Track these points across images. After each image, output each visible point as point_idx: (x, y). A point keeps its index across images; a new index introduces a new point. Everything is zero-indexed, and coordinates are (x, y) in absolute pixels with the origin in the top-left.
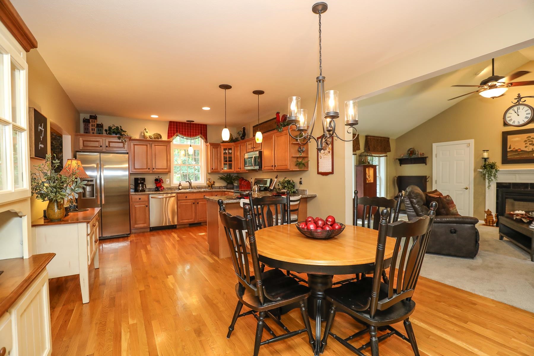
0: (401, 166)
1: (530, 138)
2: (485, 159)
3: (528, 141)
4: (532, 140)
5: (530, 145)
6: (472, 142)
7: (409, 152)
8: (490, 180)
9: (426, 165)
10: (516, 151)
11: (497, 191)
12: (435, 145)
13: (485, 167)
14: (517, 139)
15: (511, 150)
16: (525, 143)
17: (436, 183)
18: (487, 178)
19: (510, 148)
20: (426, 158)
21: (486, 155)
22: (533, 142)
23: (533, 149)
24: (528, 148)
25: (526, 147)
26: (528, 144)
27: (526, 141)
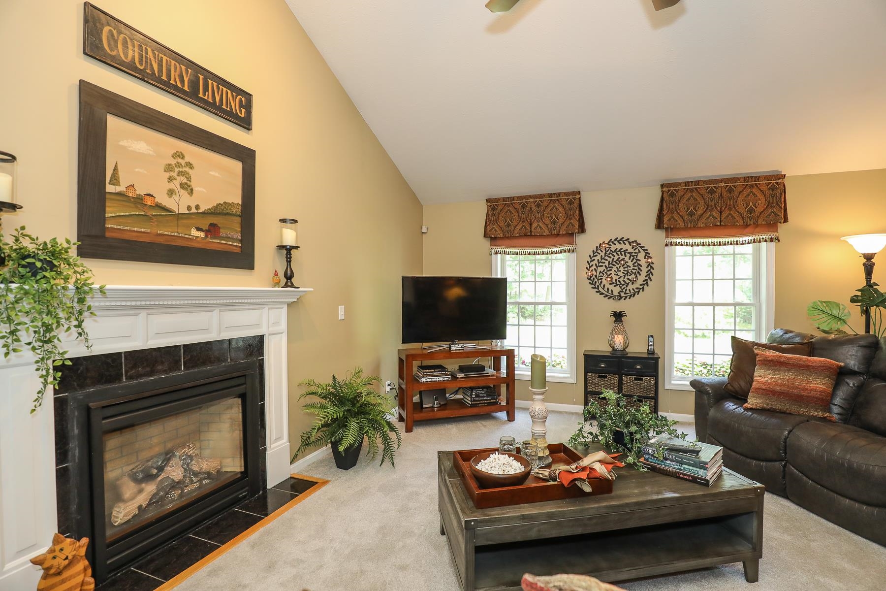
1: (182, 162)
3: (177, 170)
4: (187, 169)
5: (182, 191)
10: (138, 201)
11: (60, 406)
15: (118, 189)
16: (167, 175)
19: (115, 180)
22: (189, 179)
23: (189, 208)
24: (176, 197)
25: (171, 193)
26: (177, 183)
27: (169, 168)
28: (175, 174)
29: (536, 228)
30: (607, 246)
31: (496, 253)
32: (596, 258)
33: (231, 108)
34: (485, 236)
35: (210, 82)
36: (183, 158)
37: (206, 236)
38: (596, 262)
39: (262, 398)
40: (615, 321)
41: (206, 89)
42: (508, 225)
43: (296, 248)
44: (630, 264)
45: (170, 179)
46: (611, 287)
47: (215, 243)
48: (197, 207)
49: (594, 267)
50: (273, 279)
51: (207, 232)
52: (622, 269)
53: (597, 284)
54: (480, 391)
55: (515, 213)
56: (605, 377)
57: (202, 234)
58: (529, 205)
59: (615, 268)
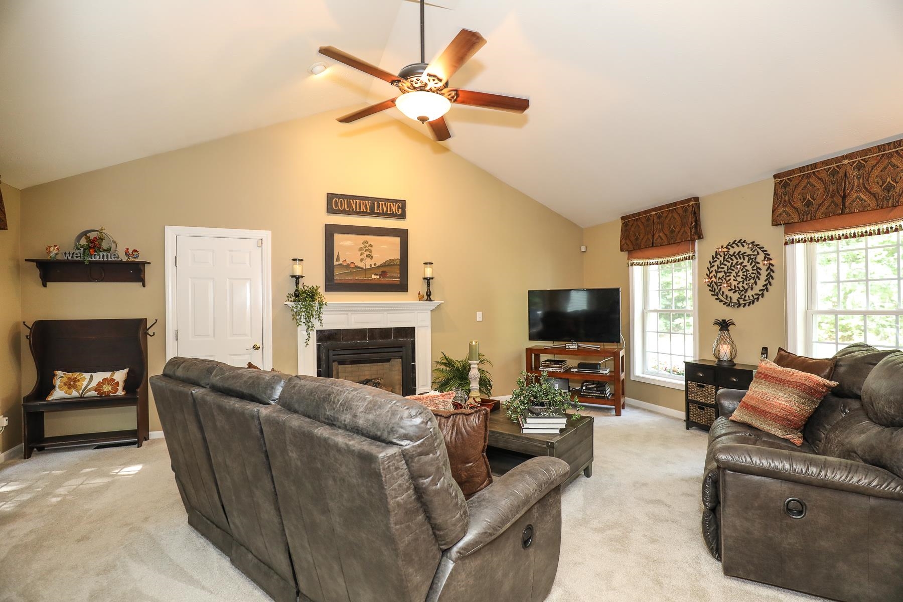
0: (45, 286)
1: (367, 245)
2: (297, 278)
3: (364, 249)
4: (370, 248)
5: (367, 258)
6: (266, 235)
7: (83, 242)
8: (310, 324)
9: (144, 286)
10: (348, 266)
11: (319, 347)
12: (171, 232)
13: (297, 295)
14: (348, 243)
15: (339, 263)
16: (360, 252)
17: (177, 340)
18: (303, 320)
19: (338, 259)
20: (144, 263)
21: (298, 270)
22: (371, 252)
23: (371, 265)
24: (364, 262)
25: (362, 260)
26: (365, 255)
27: (361, 249)
28: (364, 252)
29: (657, 239)
30: (725, 250)
31: (632, 265)
32: (716, 264)
33: (393, 212)
34: (622, 250)
35: (381, 203)
36: (368, 243)
37: (380, 277)
38: (715, 268)
39: (414, 361)
40: (720, 330)
41: (378, 207)
42: (637, 239)
43: (432, 278)
44: (749, 267)
45: (361, 254)
46: (730, 294)
47: (385, 280)
48: (375, 264)
49: (714, 273)
50: (419, 296)
51: (380, 275)
52: (741, 274)
53: (717, 291)
54: (591, 386)
55: (642, 227)
56: (703, 387)
57: (378, 277)
58: (652, 218)
59: (734, 273)
